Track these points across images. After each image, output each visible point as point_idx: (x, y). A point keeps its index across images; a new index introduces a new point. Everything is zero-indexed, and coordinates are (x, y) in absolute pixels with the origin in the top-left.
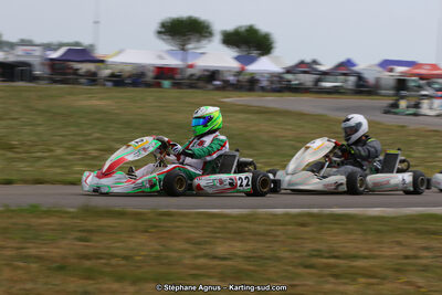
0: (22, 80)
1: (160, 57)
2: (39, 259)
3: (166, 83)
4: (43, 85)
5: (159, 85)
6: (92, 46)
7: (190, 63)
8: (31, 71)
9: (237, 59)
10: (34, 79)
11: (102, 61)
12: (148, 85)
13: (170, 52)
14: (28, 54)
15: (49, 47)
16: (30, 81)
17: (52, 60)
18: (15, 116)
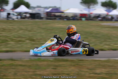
0: (38, 19)
1: (81, 11)
3: (83, 19)
4: (44, 20)
5: (81, 20)
6: (60, 7)
7: (91, 12)
8: (40, 16)
9: (106, 11)
10: (41, 18)
11: (63, 12)
12: (77, 20)
13: (85, 9)
14: (39, 10)
15: (46, 8)
16: (40, 19)
17: (47, 12)
18: (35, 30)
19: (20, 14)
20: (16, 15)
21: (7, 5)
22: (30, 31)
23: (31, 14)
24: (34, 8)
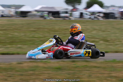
0: (112, 19)
2: (116, 77)
4: (118, 20)
8: (114, 16)
10: (116, 18)
14: (113, 10)
15: (120, 7)
16: (114, 19)
17: (121, 12)
18: (109, 30)
19: (93, 13)
20: (90, 14)
21: (79, 4)
22: (104, 31)
23: (105, 14)
24: (108, 7)
